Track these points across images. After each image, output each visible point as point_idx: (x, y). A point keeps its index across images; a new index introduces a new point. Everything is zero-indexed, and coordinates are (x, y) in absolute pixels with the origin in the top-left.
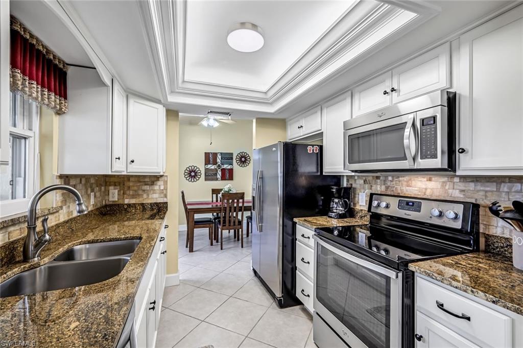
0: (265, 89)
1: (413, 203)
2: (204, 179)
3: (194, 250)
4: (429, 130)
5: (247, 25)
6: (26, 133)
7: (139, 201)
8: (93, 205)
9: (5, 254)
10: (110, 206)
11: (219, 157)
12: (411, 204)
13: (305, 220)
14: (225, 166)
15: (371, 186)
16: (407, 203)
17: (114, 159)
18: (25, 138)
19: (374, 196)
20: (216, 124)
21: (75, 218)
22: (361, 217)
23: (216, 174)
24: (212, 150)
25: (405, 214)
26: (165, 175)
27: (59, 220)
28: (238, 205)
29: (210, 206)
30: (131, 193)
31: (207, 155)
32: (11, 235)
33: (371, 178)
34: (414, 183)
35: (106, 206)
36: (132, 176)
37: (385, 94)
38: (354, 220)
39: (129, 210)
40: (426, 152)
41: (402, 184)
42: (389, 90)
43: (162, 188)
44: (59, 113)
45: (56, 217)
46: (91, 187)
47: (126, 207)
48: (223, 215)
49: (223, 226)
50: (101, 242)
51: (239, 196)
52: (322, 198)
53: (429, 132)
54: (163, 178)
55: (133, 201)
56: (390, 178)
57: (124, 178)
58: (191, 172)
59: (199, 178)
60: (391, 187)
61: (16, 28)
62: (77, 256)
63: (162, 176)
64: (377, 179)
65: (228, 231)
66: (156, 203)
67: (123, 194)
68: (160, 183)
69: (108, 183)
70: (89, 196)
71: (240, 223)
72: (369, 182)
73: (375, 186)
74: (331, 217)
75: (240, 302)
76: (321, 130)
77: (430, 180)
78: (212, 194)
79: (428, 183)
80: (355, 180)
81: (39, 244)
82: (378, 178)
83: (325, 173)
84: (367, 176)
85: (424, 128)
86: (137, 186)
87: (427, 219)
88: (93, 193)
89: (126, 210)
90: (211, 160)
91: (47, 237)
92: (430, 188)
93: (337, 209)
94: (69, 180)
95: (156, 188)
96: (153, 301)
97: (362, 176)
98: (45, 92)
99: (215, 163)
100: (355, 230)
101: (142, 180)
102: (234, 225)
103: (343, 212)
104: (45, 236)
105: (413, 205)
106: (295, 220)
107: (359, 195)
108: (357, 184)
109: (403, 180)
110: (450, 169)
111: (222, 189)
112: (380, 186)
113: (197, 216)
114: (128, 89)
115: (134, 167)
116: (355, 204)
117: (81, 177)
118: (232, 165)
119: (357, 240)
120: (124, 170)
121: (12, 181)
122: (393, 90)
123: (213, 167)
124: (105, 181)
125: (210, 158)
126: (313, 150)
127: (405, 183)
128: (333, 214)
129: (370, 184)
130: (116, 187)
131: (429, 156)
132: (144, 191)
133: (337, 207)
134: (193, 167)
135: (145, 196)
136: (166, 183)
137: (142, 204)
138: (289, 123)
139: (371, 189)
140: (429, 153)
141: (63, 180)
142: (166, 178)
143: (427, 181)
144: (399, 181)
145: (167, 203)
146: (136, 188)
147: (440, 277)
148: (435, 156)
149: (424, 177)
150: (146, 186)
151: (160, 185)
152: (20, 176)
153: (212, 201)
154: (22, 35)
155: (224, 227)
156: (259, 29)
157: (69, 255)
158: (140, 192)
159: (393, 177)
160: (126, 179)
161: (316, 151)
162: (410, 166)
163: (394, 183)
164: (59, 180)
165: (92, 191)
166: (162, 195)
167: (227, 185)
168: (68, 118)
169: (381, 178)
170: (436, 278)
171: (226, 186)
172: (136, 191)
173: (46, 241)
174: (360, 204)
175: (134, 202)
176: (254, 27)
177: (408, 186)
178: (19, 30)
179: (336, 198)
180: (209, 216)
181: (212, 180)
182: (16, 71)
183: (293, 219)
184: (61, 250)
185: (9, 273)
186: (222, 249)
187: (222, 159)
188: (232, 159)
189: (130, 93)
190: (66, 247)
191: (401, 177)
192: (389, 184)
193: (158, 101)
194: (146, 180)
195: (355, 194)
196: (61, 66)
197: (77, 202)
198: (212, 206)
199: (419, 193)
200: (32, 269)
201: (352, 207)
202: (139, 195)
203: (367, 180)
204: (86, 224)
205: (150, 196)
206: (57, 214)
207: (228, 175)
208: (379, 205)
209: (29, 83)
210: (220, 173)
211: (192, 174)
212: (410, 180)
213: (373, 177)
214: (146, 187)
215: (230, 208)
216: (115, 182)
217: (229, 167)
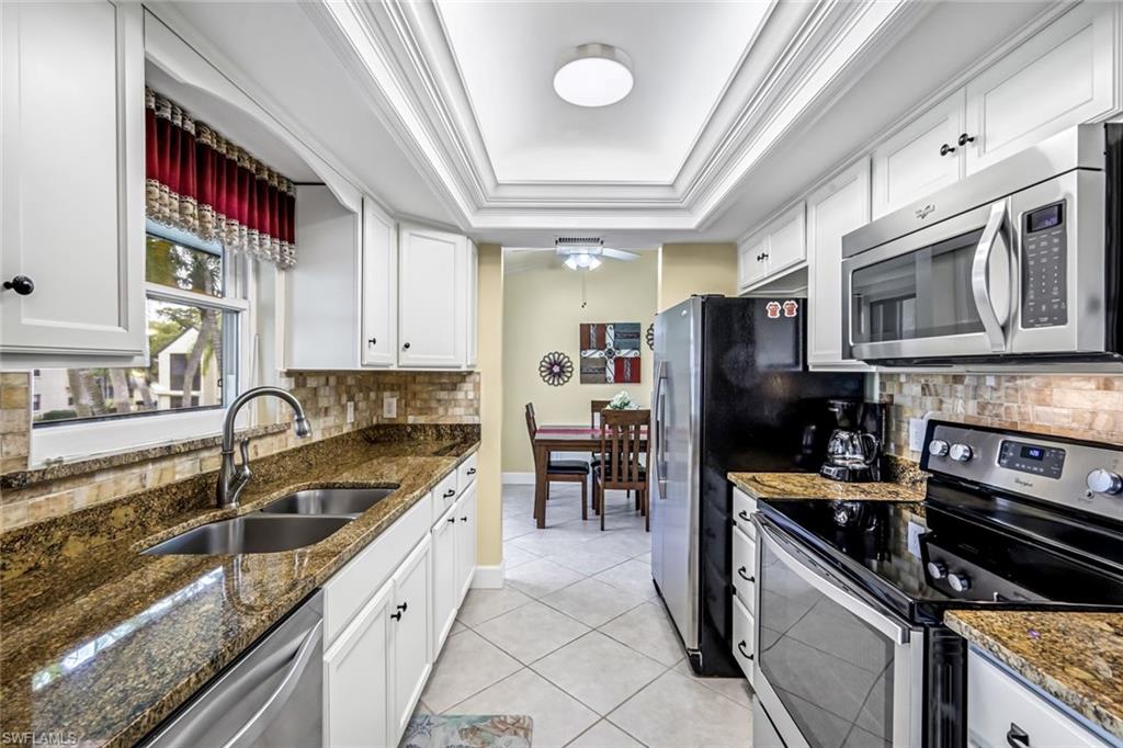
0: (669, 179)
1: (1042, 451)
2: (579, 380)
3: (547, 524)
4: (1044, 244)
5: (591, 50)
6: (238, 304)
7: (432, 420)
8: (353, 424)
9: (193, 492)
10: (385, 426)
11: (611, 332)
12: (1036, 453)
13: (754, 479)
14: (623, 353)
15: (941, 402)
16: (1025, 451)
17: (366, 343)
18: (237, 312)
19: (938, 428)
20: (595, 264)
21: (314, 444)
22: (913, 483)
23: (604, 369)
24: (595, 318)
25: (1017, 481)
26: (476, 370)
27: (286, 446)
28: (637, 436)
29: (588, 437)
30: (418, 404)
31: (585, 329)
32: (204, 463)
33: (940, 380)
34: (1057, 395)
35: (378, 427)
36: (419, 373)
37: (944, 153)
38: (892, 487)
39: (414, 435)
40: (1037, 306)
41: (1024, 398)
42: (954, 143)
43: (471, 395)
44: (283, 266)
45: (280, 441)
46: (348, 393)
47: (409, 430)
48: (607, 458)
49: (606, 480)
50: (339, 488)
51: (640, 417)
52: (813, 427)
53: (1045, 248)
54: (472, 377)
55: (422, 420)
56: (990, 381)
57: (406, 376)
58: (552, 365)
59: (569, 378)
60: (994, 405)
61: (205, 141)
62: (302, 507)
63: (470, 373)
64: (956, 383)
65: (626, 491)
66: (460, 425)
67: (406, 405)
68: (468, 386)
69: (382, 386)
70: (344, 408)
71: (643, 475)
72: (936, 391)
73: (950, 401)
74: (829, 477)
75: (609, 645)
76: (804, 261)
77: (1107, 386)
78: (593, 411)
79: (1101, 394)
80: (901, 384)
81: (235, 483)
82: (958, 379)
83: (814, 367)
84: (931, 375)
85: (1032, 238)
86: (428, 392)
87: (1080, 500)
88: (352, 403)
89: (409, 435)
90: (593, 339)
91: (247, 471)
92: (1105, 412)
93: (844, 459)
94: (305, 380)
95: (460, 395)
96: (402, 604)
97: (918, 375)
98: (254, 236)
99: (601, 345)
100: (898, 514)
101: (436, 381)
102: (630, 480)
103: (863, 466)
104: (244, 470)
105: (1040, 458)
106: (731, 476)
107: (908, 423)
108: (905, 396)
109: (1028, 386)
110: (1116, 356)
111: (609, 402)
112: (965, 402)
113: (558, 457)
114: (399, 212)
115: (411, 356)
116: (899, 448)
117: (327, 374)
118: (638, 349)
119: (904, 541)
120: (390, 362)
121: (221, 380)
122: (964, 140)
123: (597, 355)
124: (375, 382)
125: (591, 336)
126: (782, 311)
127: (1032, 395)
128: (833, 469)
129: (937, 395)
130: (394, 393)
131: (1046, 319)
132: (439, 401)
133: (846, 451)
134: (556, 355)
135: (441, 411)
136: (477, 387)
137: (437, 426)
138: (741, 250)
139: (940, 410)
140: (1044, 308)
141: (293, 379)
142: (478, 377)
143: (1098, 388)
144: (1017, 390)
145: (479, 425)
146: (425, 396)
147: (1016, 660)
148: (1061, 318)
149: (1089, 379)
150: (443, 393)
151: (466, 392)
152: (232, 373)
153: (593, 427)
154: (215, 151)
155: (608, 483)
156: (618, 52)
157: (291, 505)
158: (434, 404)
159: (998, 377)
160: (409, 378)
161: (791, 312)
162: (993, 345)
163: (1002, 393)
164: (287, 379)
165: (351, 398)
166: (471, 411)
167: (619, 392)
168: (297, 275)
169: (967, 381)
170: (1007, 658)
171: (617, 394)
172: (425, 401)
173: (245, 477)
174: (911, 448)
175: (423, 422)
176: (607, 51)
177: (1042, 402)
178: (210, 142)
179: (844, 429)
180: (585, 457)
181: (596, 382)
182: (206, 207)
183: (726, 476)
184: (275, 494)
185: (192, 521)
186: (603, 529)
187: (615, 336)
188: (638, 336)
189: (401, 220)
190: (284, 492)
191: (1022, 377)
192: (987, 395)
193: (454, 230)
194: (443, 380)
195: (900, 422)
196: (284, 188)
197: (296, 417)
198: (593, 436)
199: (1074, 425)
200: (226, 519)
201: (893, 454)
202: (430, 409)
203: (931, 384)
204: (337, 455)
205: (450, 412)
206: (282, 436)
207: (629, 372)
208: (946, 454)
209: (227, 224)
210: (611, 367)
211: (555, 370)
212: (1048, 385)
213: (945, 376)
214: (443, 395)
215: (621, 442)
216: (393, 385)
217: (632, 354)
